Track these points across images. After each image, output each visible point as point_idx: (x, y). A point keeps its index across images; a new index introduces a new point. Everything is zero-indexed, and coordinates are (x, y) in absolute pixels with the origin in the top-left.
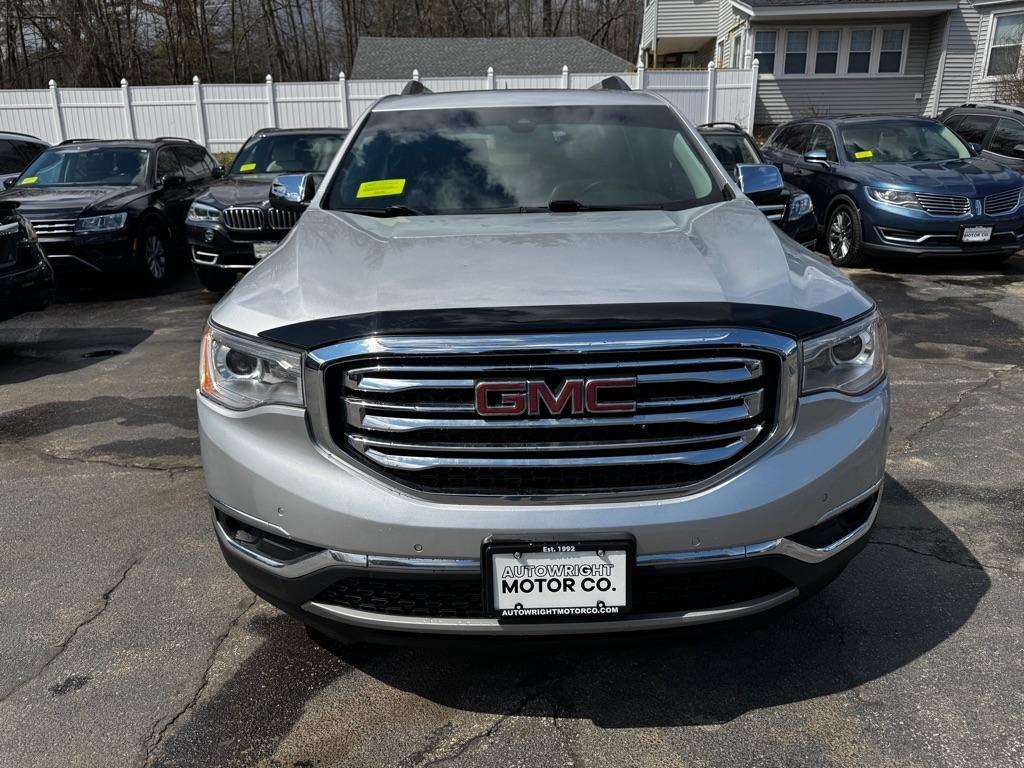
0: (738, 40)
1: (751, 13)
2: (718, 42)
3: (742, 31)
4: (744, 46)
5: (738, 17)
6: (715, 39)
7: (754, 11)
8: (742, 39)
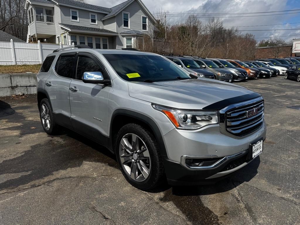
0: (65, 37)
1: (70, 30)
2: (57, 37)
3: (66, 34)
4: (68, 38)
5: (64, 30)
6: (55, 36)
7: (71, 29)
8: (67, 37)
